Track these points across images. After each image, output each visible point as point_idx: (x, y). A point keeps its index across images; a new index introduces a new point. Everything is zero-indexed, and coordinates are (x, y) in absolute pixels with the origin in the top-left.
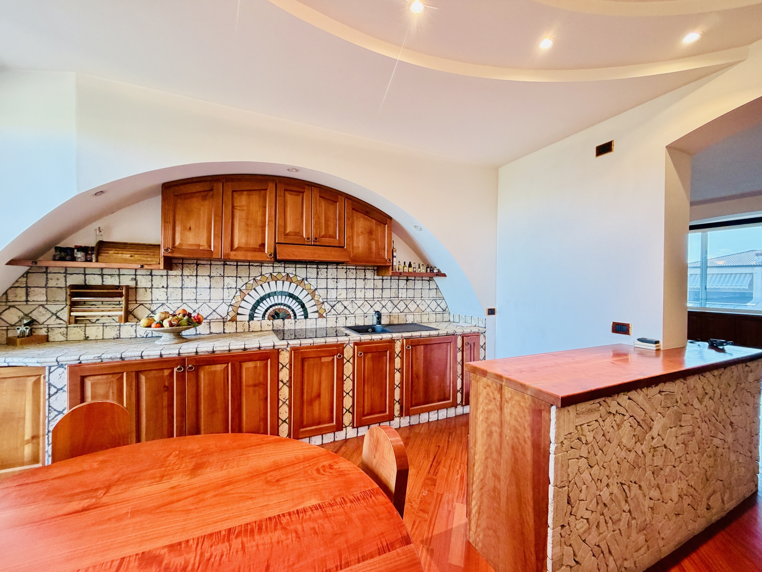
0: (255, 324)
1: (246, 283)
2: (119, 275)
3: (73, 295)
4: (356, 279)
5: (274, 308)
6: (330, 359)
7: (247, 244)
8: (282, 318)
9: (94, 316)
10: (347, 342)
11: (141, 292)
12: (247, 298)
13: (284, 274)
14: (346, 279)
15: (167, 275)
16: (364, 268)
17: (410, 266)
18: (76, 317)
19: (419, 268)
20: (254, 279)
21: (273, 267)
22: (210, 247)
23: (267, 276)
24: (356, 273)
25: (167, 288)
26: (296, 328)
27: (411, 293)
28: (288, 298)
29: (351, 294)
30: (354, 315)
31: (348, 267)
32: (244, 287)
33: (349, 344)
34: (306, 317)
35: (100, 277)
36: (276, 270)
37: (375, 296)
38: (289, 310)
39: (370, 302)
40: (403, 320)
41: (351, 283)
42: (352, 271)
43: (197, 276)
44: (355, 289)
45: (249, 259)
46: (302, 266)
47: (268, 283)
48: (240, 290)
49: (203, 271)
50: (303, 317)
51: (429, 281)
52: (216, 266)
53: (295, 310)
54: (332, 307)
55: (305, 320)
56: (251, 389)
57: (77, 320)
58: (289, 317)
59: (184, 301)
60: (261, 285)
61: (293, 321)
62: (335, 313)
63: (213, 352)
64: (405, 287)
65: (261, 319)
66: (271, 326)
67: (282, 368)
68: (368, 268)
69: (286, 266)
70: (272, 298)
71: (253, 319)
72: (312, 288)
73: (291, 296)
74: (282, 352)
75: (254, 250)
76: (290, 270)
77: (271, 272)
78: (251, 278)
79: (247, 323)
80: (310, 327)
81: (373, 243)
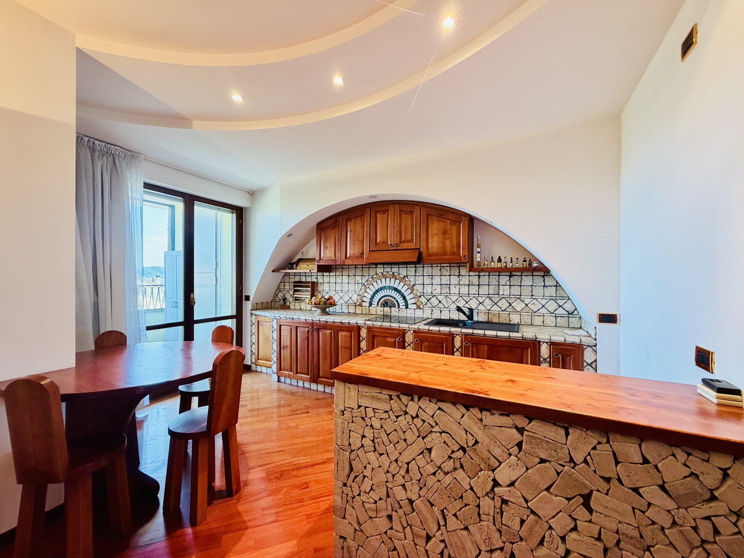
0: (373, 309)
3: (295, 286)
4: (450, 276)
6: (394, 340)
7: (354, 254)
8: (390, 307)
10: (408, 329)
11: (319, 284)
12: (368, 290)
13: (391, 273)
14: (441, 275)
16: (458, 265)
22: (336, 258)
23: (380, 274)
24: (450, 270)
25: (329, 283)
27: (516, 291)
28: (393, 291)
29: (445, 290)
31: (442, 265)
32: (366, 283)
34: (407, 307)
36: (385, 270)
39: (465, 298)
41: (445, 280)
42: (446, 268)
43: (342, 275)
44: (450, 285)
45: (355, 263)
46: (404, 266)
47: (381, 280)
48: (364, 285)
49: (345, 273)
53: (398, 301)
54: (428, 300)
57: (296, 299)
61: (397, 309)
64: (508, 283)
65: (376, 306)
67: (362, 340)
69: (393, 266)
70: (383, 291)
72: (411, 283)
73: (396, 290)
74: (362, 329)
75: (358, 257)
76: (395, 270)
77: (382, 271)
78: (370, 277)
79: (368, 308)
80: (410, 316)
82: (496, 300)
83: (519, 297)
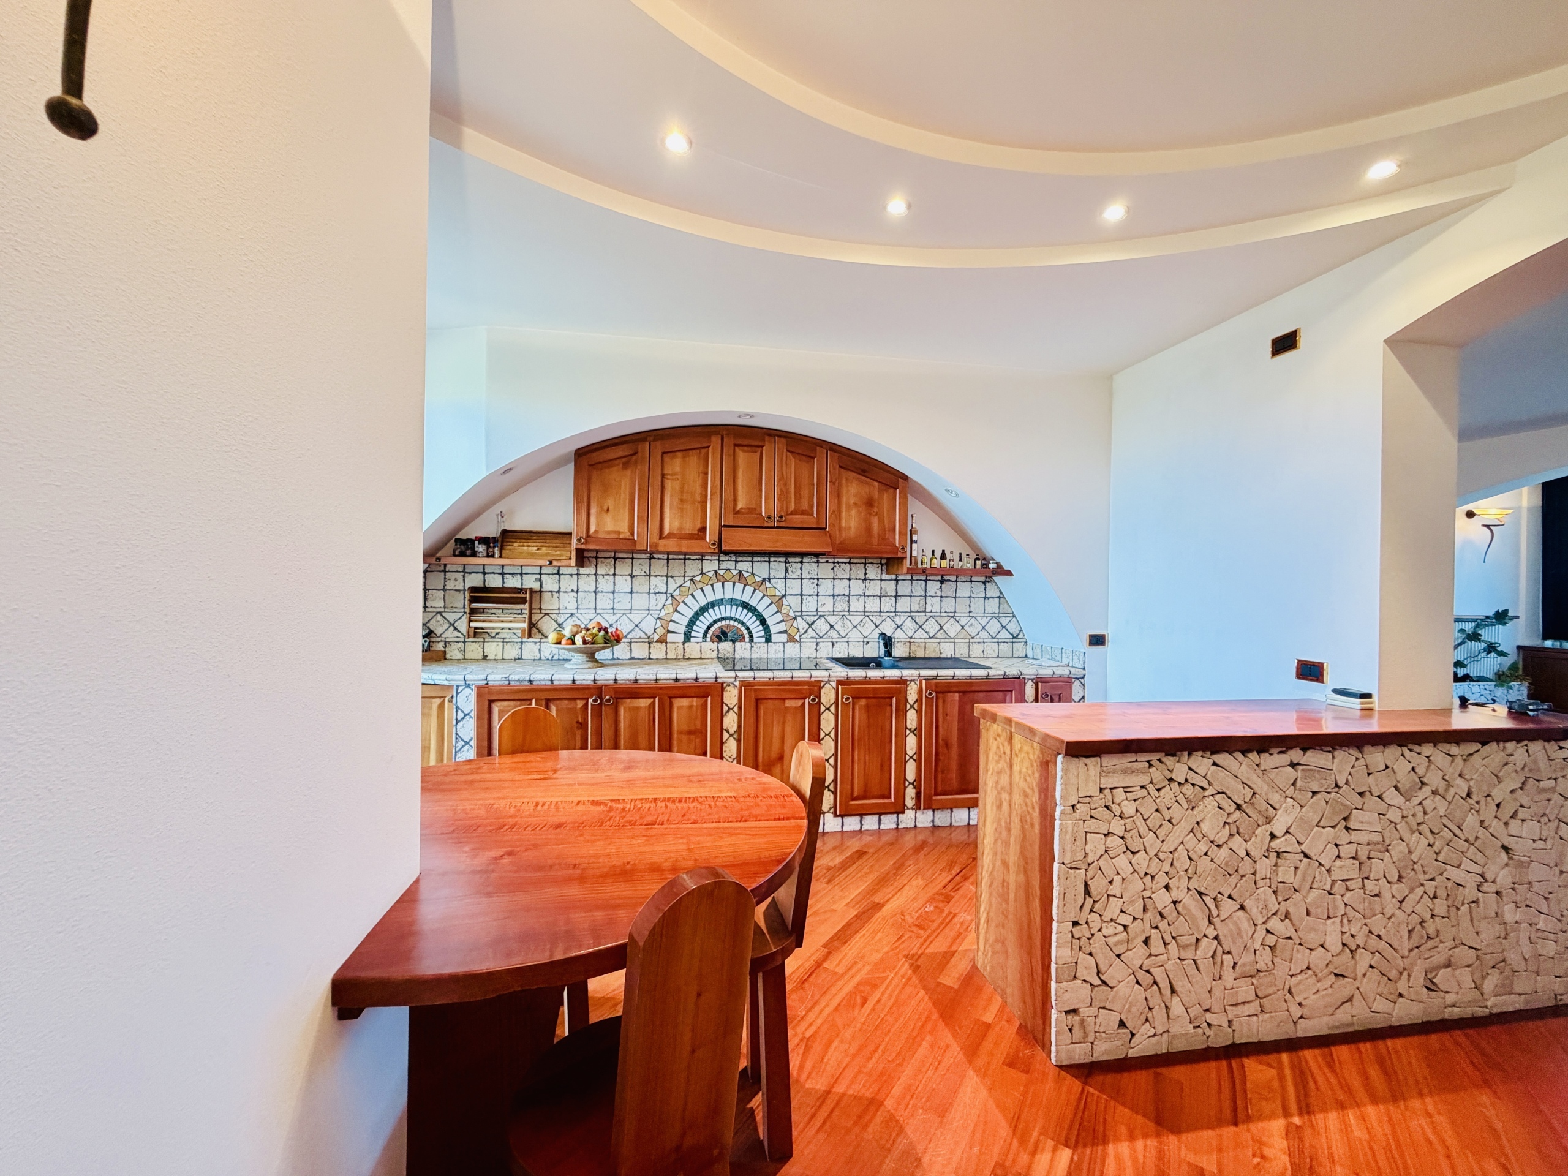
0: (693, 648)
1: (680, 586)
2: (521, 574)
3: (473, 600)
4: (849, 579)
5: (719, 624)
6: (800, 702)
7: (680, 528)
8: (732, 640)
9: (494, 628)
10: (826, 679)
11: (546, 596)
12: (682, 607)
13: (735, 572)
14: (834, 579)
15: (578, 574)
16: (863, 561)
17: (943, 556)
18: (476, 628)
19: (961, 560)
20: (692, 580)
21: (719, 560)
22: (632, 534)
23: (710, 574)
24: (851, 569)
25: (577, 592)
26: (754, 656)
27: (949, 605)
28: (740, 609)
29: (841, 605)
30: (846, 640)
31: (836, 560)
32: (677, 592)
33: (829, 682)
34: (768, 640)
35: (500, 577)
36: (724, 566)
37: (884, 608)
38: (743, 629)
39: (873, 619)
40: (934, 651)
41: (841, 587)
42: (843, 566)
43: (614, 575)
44: (849, 596)
45: (684, 550)
46: (763, 559)
47: (712, 585)
48: (672, 596)
49: (623, 568)
50: (763, 640)
51: (984, 583)
52: (640, 561)
53: (751, 628)
54: (810, 625)
55: (766, 645)
56: (684, 737)
57: (476, 633)
58: (743, 639)
59: (598, 611)
60: (702, 589)
61: (748, 645)
62: (815, 635)
63: (636, 681)
64: (939, 593)
65: (700, 640)
66: (716, 652)
67: (728, 711)
68: (870, 561)
69: (739, 559)
70: (716, 608)
71: (689, 640)
72: (778, 594)
73: (745, 606)
74: (728, 688)
75: (691, 537)
76: (744, 566)
77: (716, 568)
78: (686, 579)
79: (681, 645)
80: (774, 656)
81: (875, 521)
82: (920, 620)
83: (953, 616)
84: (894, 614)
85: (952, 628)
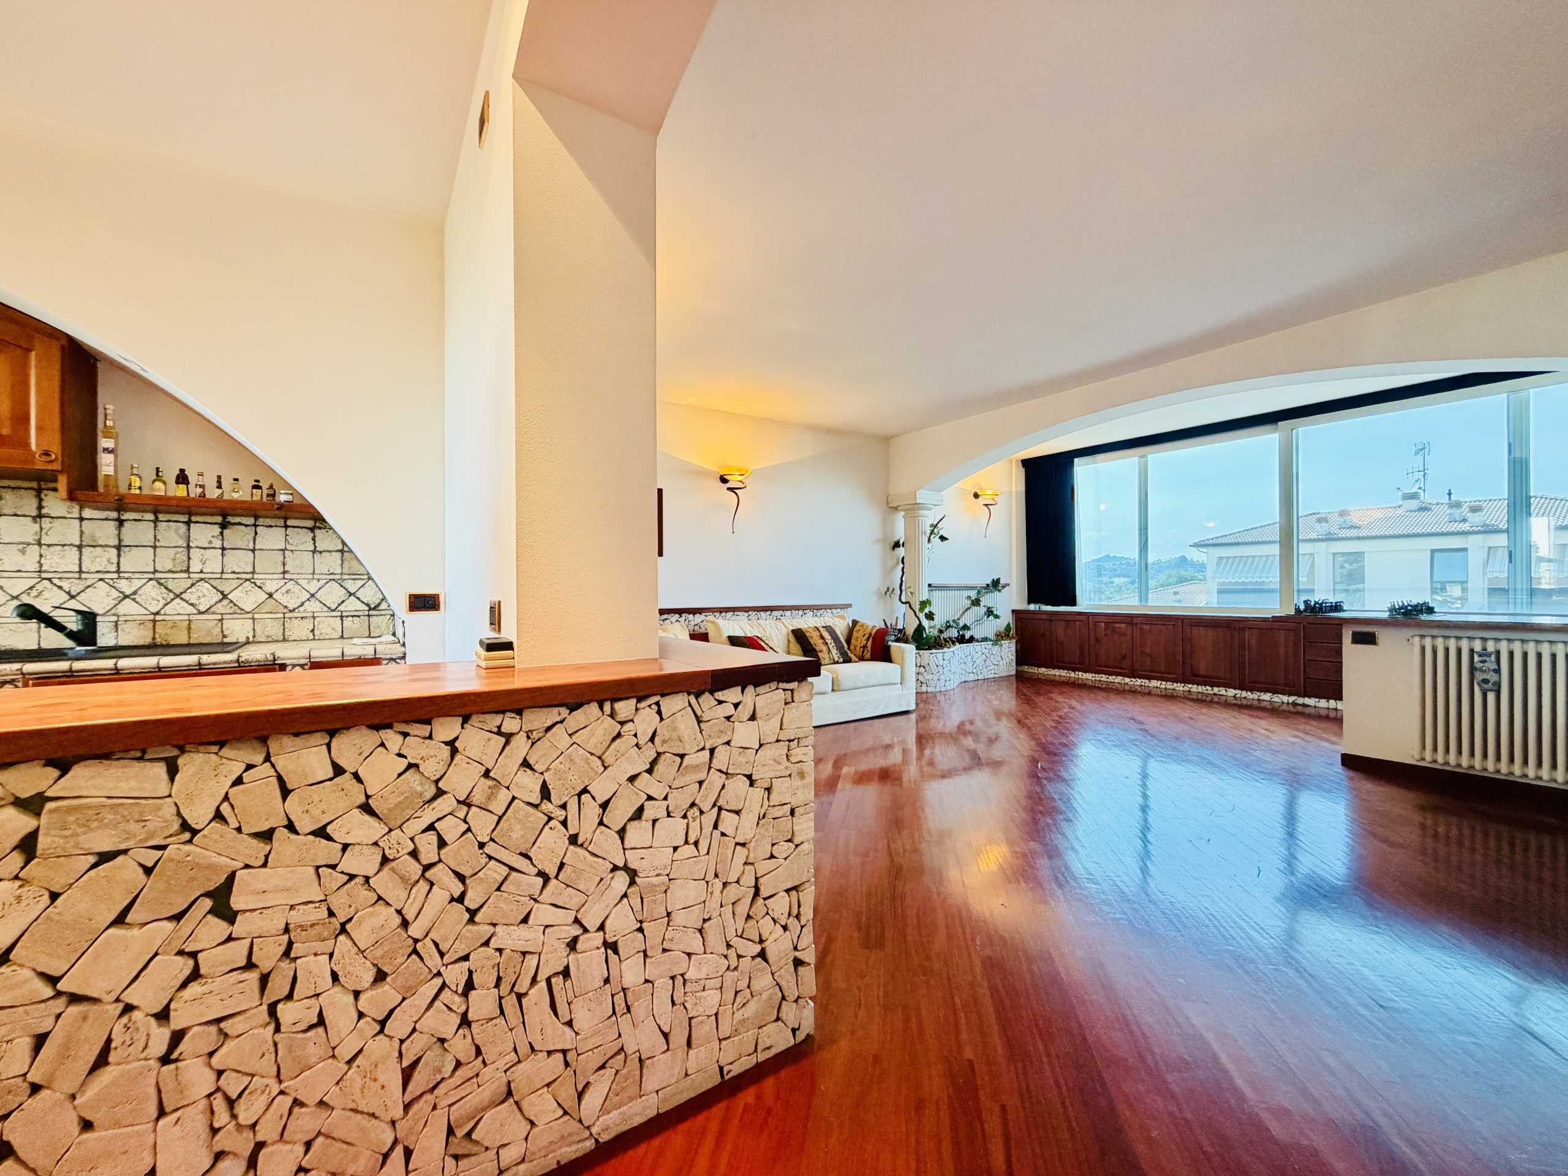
17: (181, 479)
19: (219, 487)
27: (239, 561)
37: (89, 566)
40: (210, 633)
82: (178, 585)
83: (250, 578)
84: (115, 576)
85: (248, 598)
